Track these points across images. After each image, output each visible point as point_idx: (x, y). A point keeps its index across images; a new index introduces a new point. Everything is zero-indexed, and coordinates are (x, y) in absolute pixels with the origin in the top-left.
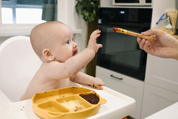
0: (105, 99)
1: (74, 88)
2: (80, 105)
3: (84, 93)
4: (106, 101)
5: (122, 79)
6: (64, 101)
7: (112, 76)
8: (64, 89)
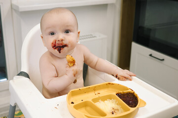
0: (144, 100)
1: (109, 84)
2: (116, 105)
3: (121, 92)
4: (145, 103)
5: (163, 60)
6: (100, 101)
7: (151, 55)
8: (99, 86)
